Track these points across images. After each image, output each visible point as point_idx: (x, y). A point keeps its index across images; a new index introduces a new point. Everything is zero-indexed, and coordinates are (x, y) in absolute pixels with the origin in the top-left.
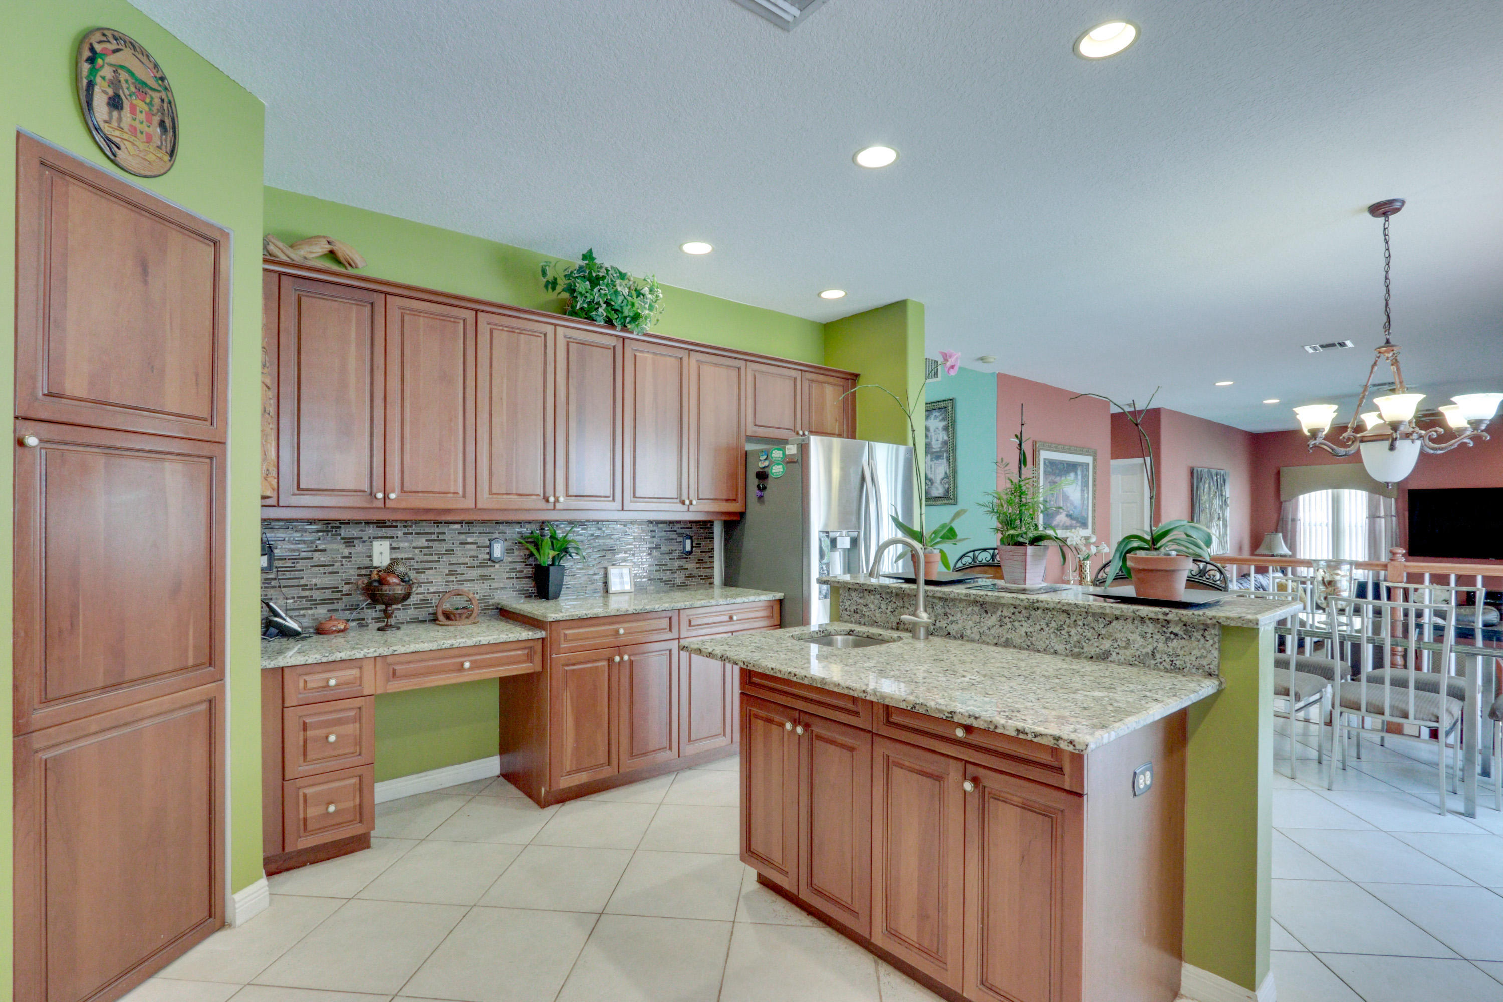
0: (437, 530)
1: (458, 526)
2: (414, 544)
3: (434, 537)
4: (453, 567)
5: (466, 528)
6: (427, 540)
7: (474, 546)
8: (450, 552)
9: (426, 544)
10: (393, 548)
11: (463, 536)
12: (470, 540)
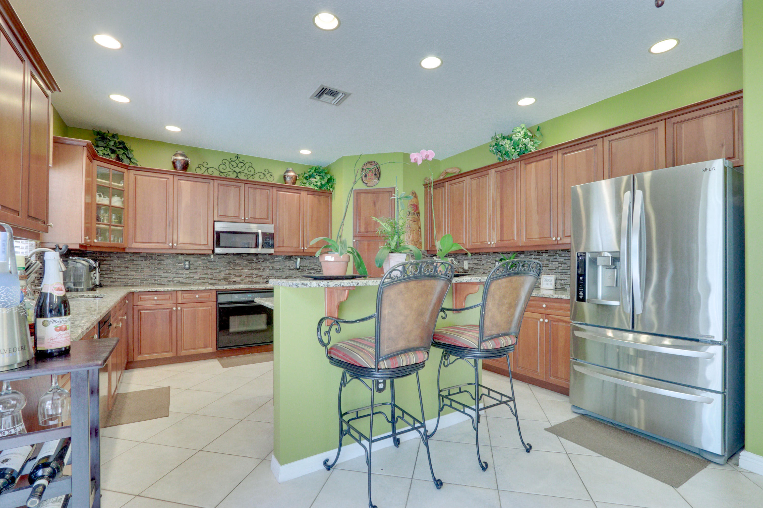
0: (480, 257)
1: (485, 255)
2: (474, 262)
3: (479, 259)
4: (484, 271)
5: (488, 256)
6: (477, 261)
7: (490, 263)
8: (483, 265)
9: (477, 262)
10: (469, 263)
11: (487, 259)
12: (489, 261)
